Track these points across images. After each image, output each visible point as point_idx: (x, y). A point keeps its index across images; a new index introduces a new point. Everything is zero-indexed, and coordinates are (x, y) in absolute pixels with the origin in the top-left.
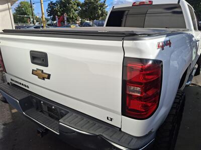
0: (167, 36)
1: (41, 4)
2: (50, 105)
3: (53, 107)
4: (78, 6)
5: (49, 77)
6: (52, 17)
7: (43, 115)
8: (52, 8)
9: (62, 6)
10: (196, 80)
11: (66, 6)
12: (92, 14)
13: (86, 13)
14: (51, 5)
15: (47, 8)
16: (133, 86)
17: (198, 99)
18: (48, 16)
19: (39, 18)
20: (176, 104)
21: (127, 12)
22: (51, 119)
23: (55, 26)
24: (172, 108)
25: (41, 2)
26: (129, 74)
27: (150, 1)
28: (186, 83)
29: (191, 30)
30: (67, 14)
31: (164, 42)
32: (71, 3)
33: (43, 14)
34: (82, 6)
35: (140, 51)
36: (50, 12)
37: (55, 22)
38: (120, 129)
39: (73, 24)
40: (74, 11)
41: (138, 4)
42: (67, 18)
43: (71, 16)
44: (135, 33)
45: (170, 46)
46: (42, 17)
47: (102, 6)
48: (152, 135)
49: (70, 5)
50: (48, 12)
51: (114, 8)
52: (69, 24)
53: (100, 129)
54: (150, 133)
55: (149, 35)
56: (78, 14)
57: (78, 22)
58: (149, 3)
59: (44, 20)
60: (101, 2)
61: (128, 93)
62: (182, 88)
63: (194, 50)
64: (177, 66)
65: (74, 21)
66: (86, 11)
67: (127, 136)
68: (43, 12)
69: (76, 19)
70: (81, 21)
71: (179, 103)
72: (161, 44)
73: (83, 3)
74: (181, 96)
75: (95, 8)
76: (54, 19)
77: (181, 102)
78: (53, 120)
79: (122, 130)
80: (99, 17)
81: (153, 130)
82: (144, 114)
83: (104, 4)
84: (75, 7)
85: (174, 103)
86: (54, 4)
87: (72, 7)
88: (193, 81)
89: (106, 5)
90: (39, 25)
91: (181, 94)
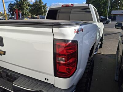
0: (80, 26)
1: (3, 4)
2: (7, 72)
3: (9, 74)
4: (29, 6)
5: (4, 53)
6: (11, 13)
7: (2, 79)
8: (12, 7)
9: (18, 6)
10: (100, 51)
11: (21, 6)
12: (38, 12)
13: (34, 11)
14: (11, 5)
15: (8, 7)
16: (60, 57)
17: (102, 62)
18: (9, 12)
19: (2, 14)
20: (88, 66)
21: (59, 11)
22: (8, 82)
23: (13, 19)
24: (86, 69)
25: (3, 3)
26: (57, 50)
27: (72, 5)
28: (94, 53)
29: (96, 22)
30: (22, 11)
31: (79, 29)
32: (24, 5)
33: (5, 11)
34: (32, 6)
35: (63, 35)
36: (10, 10)
37: (14, 16)
38: (54, 85)
39: (26, 17)
40: (26, 9)
41: (65, 6)
42: (22, 14)
43: (24, 12)
44: (60, 23)
45: (82, 32)
46: (5, 13)
47: (44, 6)
48: (74, 87)
49: (24, 6)
50: (9, 10)
51: (51, 8)
52: (23, 17)
53: (41, 87)
54: (73, 86)
55: (69, 25)
56: (29, 11)
57: (29, 17)
58: (71, 6)
59: (6, 15)
60: (43, 4)
61: (57, 61)
62: (92, 56)
63: (98, 34)
64: (88, 43)
65: (26, 16)
66: (34, 9)
67: (58, 89)
68: (5, 9)
69: (28, 15)
70: (32, 16)
71: (90, 65)
72: (76, 30)
73: (32, 5)
74: (91, 61)
75: (40, 8)
76: (13, 14)
77: (91, 64)
78: (9, 82)
79: (55, 86)
80: (43, 14)
81: (75, 84)
82: (68, 75)
83: (45, 6)
84: (27, 7)
85: (87, 65)
86: (13, 4)
87: (25, 7)
88: (99, 52)
89: (47, 6)
90: (3, 18)
91: (91, 60)
